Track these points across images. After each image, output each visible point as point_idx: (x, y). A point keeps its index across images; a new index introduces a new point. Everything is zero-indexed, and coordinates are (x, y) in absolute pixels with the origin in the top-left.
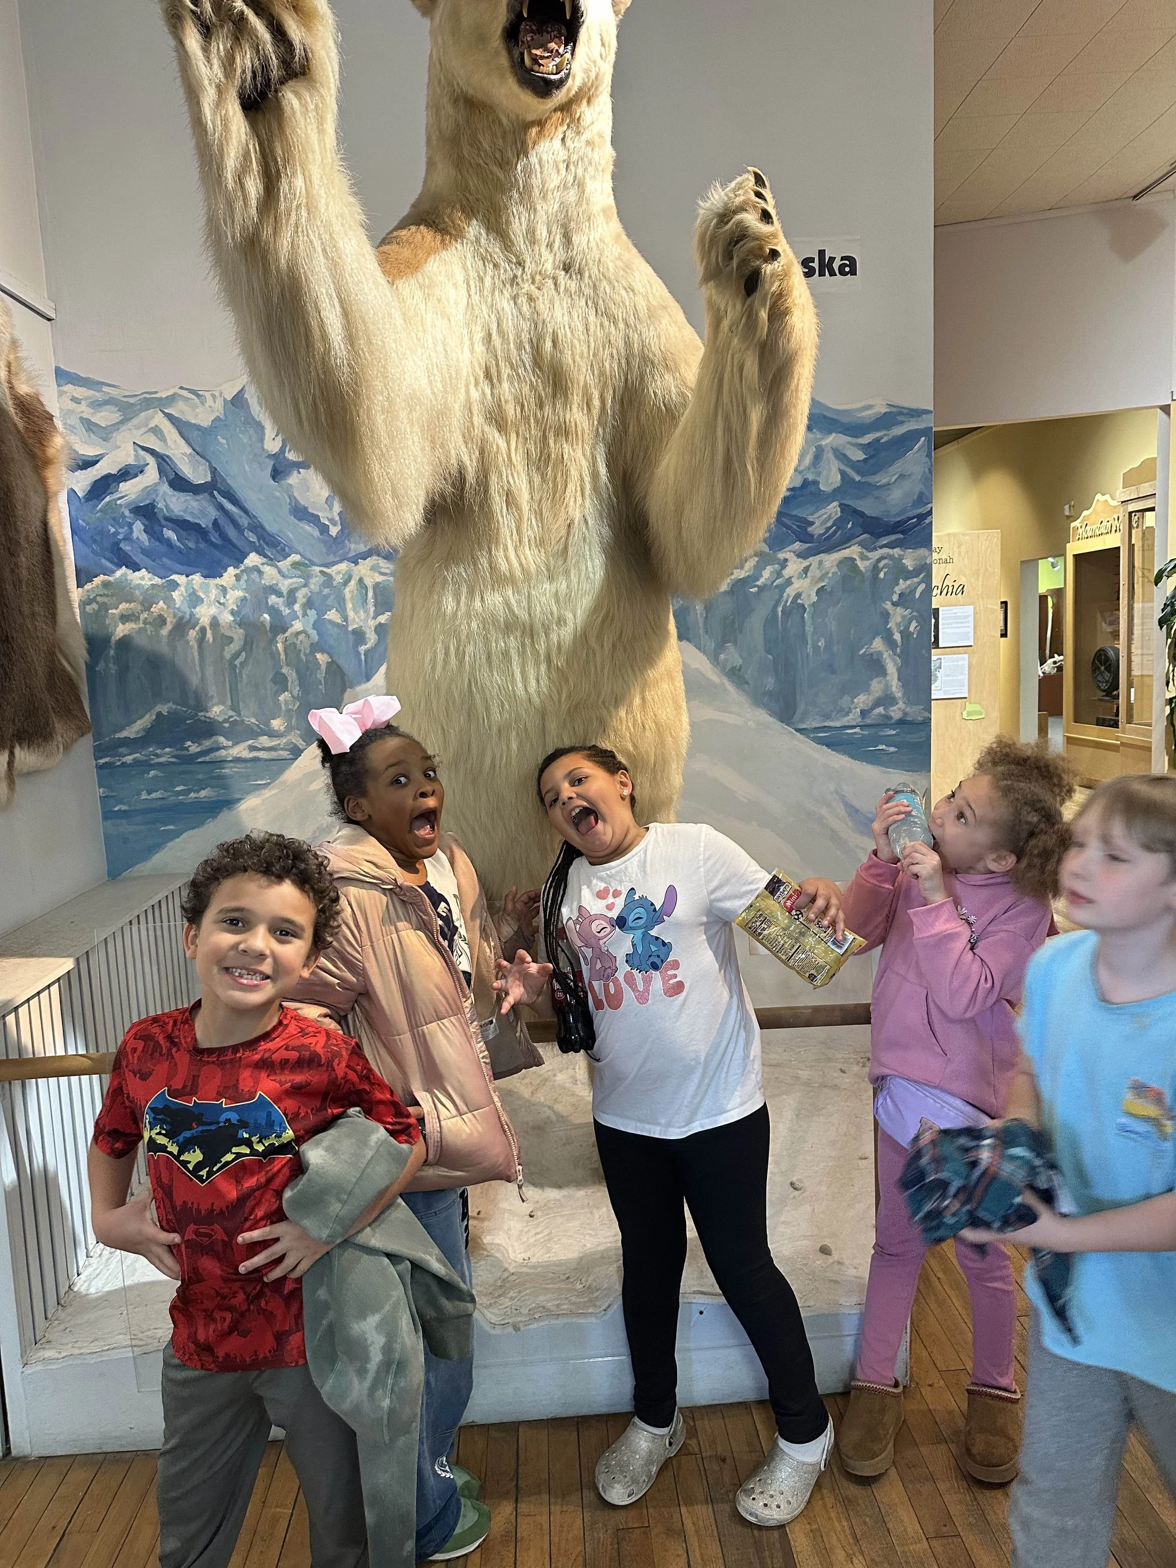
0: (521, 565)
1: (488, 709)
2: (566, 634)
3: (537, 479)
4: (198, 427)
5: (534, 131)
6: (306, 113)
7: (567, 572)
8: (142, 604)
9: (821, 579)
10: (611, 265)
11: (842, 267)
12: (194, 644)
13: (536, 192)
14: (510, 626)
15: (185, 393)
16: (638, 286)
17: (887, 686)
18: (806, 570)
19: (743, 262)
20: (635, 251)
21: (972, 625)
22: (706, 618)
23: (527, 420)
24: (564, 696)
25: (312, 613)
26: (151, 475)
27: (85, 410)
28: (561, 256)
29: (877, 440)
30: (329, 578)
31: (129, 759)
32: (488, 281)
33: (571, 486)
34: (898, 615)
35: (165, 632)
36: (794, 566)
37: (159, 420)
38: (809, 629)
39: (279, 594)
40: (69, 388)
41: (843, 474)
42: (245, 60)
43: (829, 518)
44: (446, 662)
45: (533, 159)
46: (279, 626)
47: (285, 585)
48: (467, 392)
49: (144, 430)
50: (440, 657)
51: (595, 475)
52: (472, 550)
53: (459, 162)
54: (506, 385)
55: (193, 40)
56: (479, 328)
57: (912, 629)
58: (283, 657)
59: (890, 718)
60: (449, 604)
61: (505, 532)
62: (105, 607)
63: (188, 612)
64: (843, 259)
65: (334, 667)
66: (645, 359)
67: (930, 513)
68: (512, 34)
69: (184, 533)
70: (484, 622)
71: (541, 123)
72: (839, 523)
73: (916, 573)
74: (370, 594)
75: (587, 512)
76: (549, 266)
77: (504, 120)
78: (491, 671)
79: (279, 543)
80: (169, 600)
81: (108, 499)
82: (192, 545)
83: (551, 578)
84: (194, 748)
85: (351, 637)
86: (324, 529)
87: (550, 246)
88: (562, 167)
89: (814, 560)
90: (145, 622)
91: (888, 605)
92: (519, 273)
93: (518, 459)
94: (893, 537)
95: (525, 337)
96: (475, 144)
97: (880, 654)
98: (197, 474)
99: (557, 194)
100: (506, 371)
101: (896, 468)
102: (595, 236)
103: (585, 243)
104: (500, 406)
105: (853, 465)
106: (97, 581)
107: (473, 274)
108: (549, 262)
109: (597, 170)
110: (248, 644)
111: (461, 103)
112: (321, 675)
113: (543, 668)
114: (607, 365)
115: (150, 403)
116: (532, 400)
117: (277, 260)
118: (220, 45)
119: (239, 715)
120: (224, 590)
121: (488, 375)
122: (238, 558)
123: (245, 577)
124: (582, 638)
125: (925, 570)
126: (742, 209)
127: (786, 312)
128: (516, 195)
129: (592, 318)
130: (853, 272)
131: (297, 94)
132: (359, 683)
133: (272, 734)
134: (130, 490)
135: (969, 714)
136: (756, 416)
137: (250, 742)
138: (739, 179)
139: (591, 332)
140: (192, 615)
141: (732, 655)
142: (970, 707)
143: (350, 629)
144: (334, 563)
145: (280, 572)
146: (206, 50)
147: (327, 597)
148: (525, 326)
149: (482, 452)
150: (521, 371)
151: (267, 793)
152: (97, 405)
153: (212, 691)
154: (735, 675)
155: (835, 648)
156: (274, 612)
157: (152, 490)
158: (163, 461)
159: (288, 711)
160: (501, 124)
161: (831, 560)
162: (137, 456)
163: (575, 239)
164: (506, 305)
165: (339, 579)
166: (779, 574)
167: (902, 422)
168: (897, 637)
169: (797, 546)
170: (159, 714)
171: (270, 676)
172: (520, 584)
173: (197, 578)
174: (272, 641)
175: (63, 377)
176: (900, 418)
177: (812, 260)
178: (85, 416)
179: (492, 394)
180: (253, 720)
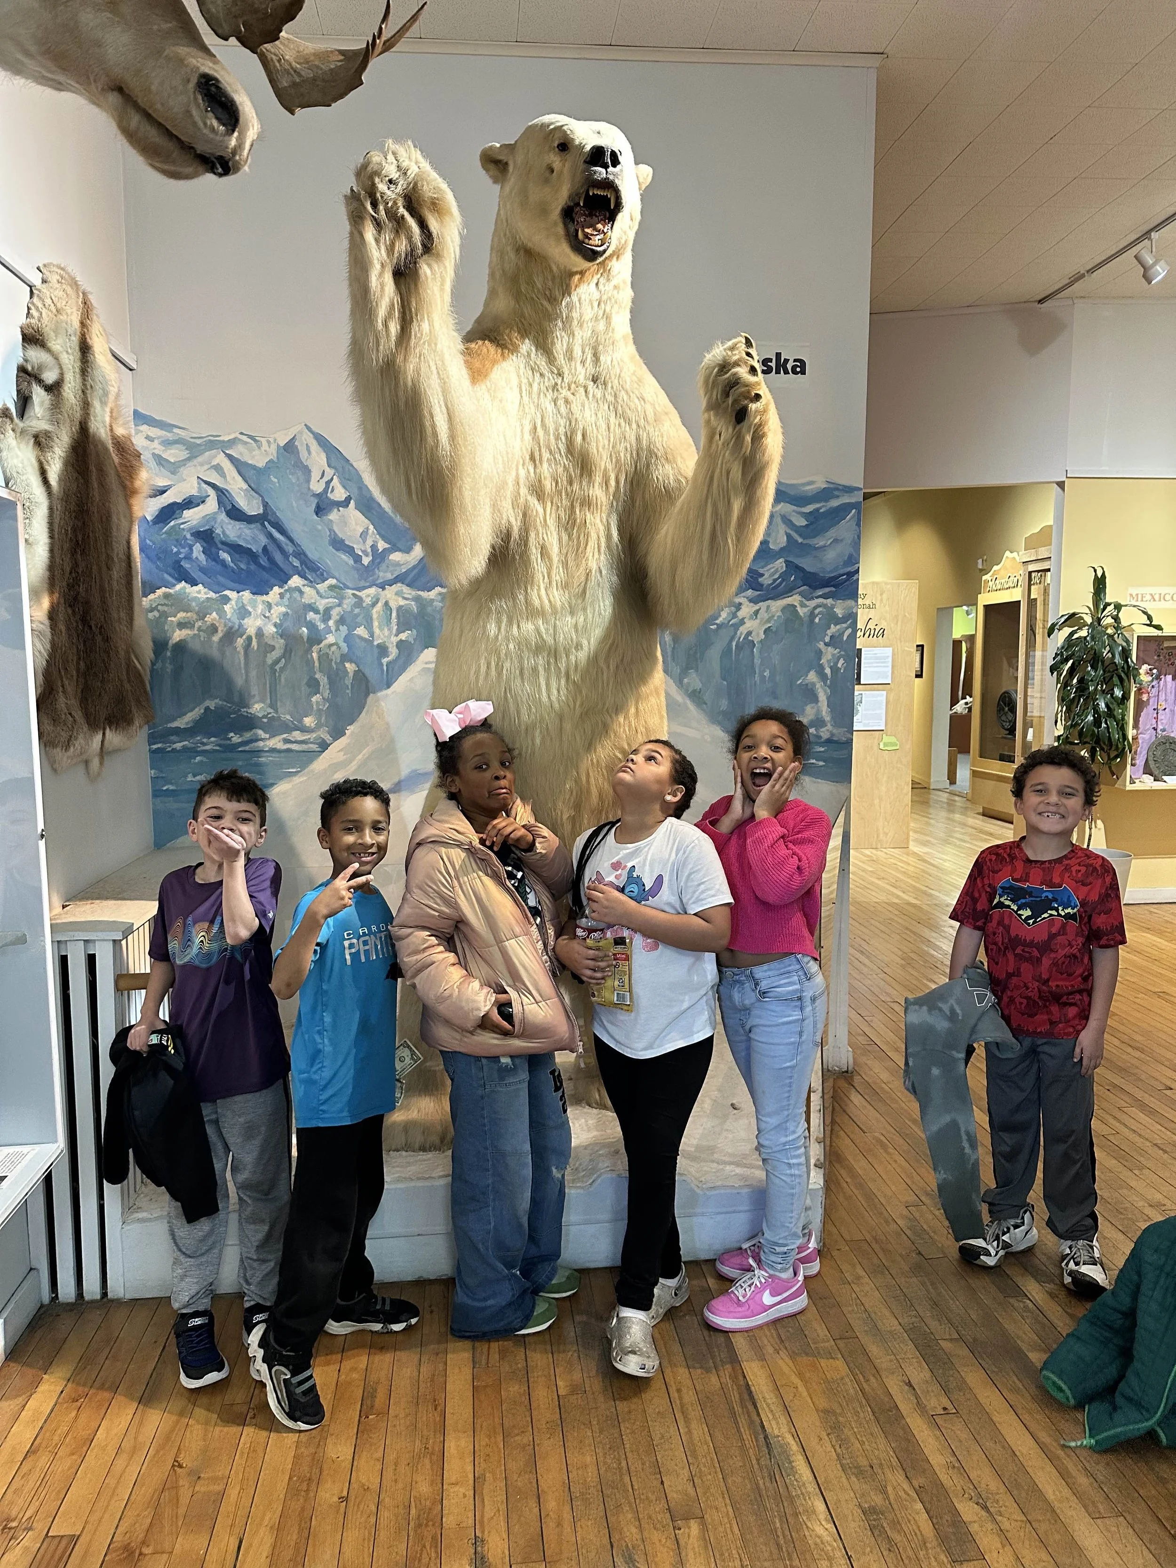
0: (550, 601)
1: (518, 712)
2: (582, 656)
3: (565, 538)
4: (254, 467)
5: (577, 277)
6: (434, 279)
7: (584, 609)
8: (197, 613)
9: (768, 621)
10: (628, 380)
11: (794, 368)
12: (240, 649)
13: (575, 323)
14: (539, 648)
15: (244, 438)
16: (648, 397)
17: (819, 711)
18: (757, 613)
19: (735, 401)
20: (645, 367)
21: (890, 664)
22: (673, 648)
23: (560, 493)
24: (578, 704)
25: (344, 629)
26: (211, 505)
27: (158, 448)
28: (591, 369)
29: (817, 510)
30: (360, 599)
31: (178, 746)
32: (535, 386)
33: (592, 543)
34: (829, 653)
35: (216, 638)
36: (747, 610)
37: (221, 459)
38: (757, 661)
39: (317, 612)
40: (144, 428)
41: (789, 536)
42: (402, 246)
43: (776, 571)
44: (487, 673)
45: (574, 298)
46: (315, 639)
47: (321, 604)
48: (517, 470)
49: (206, 467)
51: (609, 537)
52: (512, 588)
53: (518, 296)
54: (545, 465)
55: (369, 233)
56: (527, 422)
57: (839, 665)
58: (317, 664)
59: (821, 737)
61: (539, 577)
62: (164, 615)
63: (237, 622)
64: (795, 361)
65: (359, 675)
66: (651, 453)
67: (857, 571)
68: (568, 213)
69: (237, 556)
70: (519, 644)
71: (582, 273)
72: (784, 576)
73: (844, 620)
74: (394, 615)
75: (601, 565)
76: (581, 379)
77: (554, 268)
78: (523, 682)
79: (319, 568)
80: (221, 613)
81: (172, 523)
82: (243, 566)
83: (572, 613)
84: (236, 739)
85: (376, 651)
86: (358, 559)
87: (583, 362)
88: (596, 304)
89: (763, 605)
90: (199, 629)
91: (821, 645)
92: (559, 382)
93: (551, 522)
94: (827, 590)
95: (562, 430)
96: (530, 282)
97: (814, 684)
98: (251, 506)
99: (590, 324)
100: (546, 455)
101: (832, 533)
102: (617, 356)
103: (609, 362)
104: (540, 481)
105: (797, 529)
106: (159, 592)
107: (525, 381)
108: (582, 374)
109: (620, 307)
110: (288, 652)
111: (522, 252)
112: (348, 681)
113: (563, 682)
114: (622, 455)
115: (213, 444)
116: (564, 478)
117: (405, 378)
118: (387, 236)
119: (276, 712)
120: (269, 606)
121: (532, 458)
122: (284, 580)
123: (288, 595)
124: (593, 660)
125: (852, 617)
126: (736, 364)
127: (764, 435)
128: (560, 324)
129: (612, 419)
130: (803, 372)
131: (429, 265)
132: (381, 690)
133: (304, 730)
134: (192, 517)
135: (885, 745)
136: (737, 505)
137: (285, 736)
138: (734, 341)
139: (612, 429)
140: (240, 625)
141: (694, 680)
142: (886, 739)
143: (376, 643)
144: (365, 588)
145: (318, 592)
146: (377, 241)
147: (357, 616)
148: (562, 422)
149: (525, 515)
150: (557, 456)
151: (297, 780)
152: (167, 443)
153: (254, 690)
154: (695, 696)
155: (778, 678)
156: (311, 626)
157: (213, 517)
158: (222, 494)
159: (319, 710)
160: (551, 270)
161: (777, 606)
162: (200, 488)
163: (602, 358)
164: (550, 407)
165: (368, 601)
166: (734, 615)
167: (838, 497)
168: (828, 671)
169: (750, 592)
170: (207, 709)
171: (305, 680)
172: (548, 616)
173: (246, 595)
174: (309, 650)
175: (140, 418)
176: (836, 493)
177: (770, 360)
178: (157, 452)
179: (535, 472)
180: (288, 717)
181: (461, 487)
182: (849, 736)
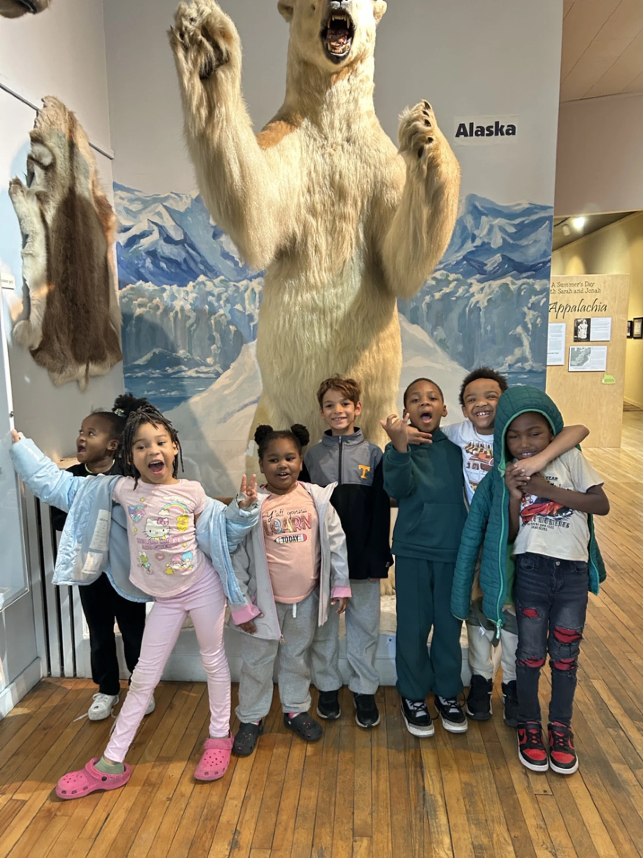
0: (320, 280)
1: (302, 349)
2: (340, 314)
3: (330, 239)
4: (179, 212)
5: (334, 76)
6: (227, 81)
7: (342, 284)
8: (149, 298)
9: (490, 294)
10: (369, 139)
11: (507, 131)
12: (172, 319)
13: (335, 105)
14: (314, 310)
15: (173, 195)
16: (382, 149)
17: (523, 352)
18: (482, 289)
19: (416, 144)
20: (382, 131)
21: (610, 329)
22: (428, 313)
23: (326, 212)
24: (338, 343)
25: (229, 305)
26: (156, 235)
27: (126, 203)
28: (346, 134)
29: (523, 222)
30: (238, 288)
31: (139, 375)
32: (311, 147)
33: (346, 244)
34: (530, 315)
35: (159, 313)
36: (476, 287)
37: (161, 209)
38: (482, 320)
39: (213, 295)
40: (119, 193)
41: (504, 240)
42: (202, 60)
43: (496, 262)
44: (284, 326)
45: (334, 90)
46: (213, 312)
47: (216, 291)
48: (299, 199)
49: (152, 213)
50: (281, 323)
51: (357, 238)
52: (298, 272)
53: (300, 92)
54: (317, 196)
55: (181, 54)
56: (305, 169)
57: (538, 322)
58: (214, 327)
59: (525, 369)
60: (286, 298)
61: (313, 264)
62: (131, 300)
63: (170, 303)
64: (509, 126)
65: (237, 332)
66: (383, 183)
67: (549, 261)
68: (324, 34)
69: (169, 264)
70: (302, 307)
71: (338, 73)
72: (501, 265)
73: (541, 292)
74: (257, 296)
75: (353, 255)
76: (339, 140)
77: (321, 72)
78: (304, 330)
79: (215, 270)
80: (161, 298)
81: (135, 247)
82: (173, 270)
83: (334, 287)
84: (170, 371)
85: (247, 318)
86: (236, 264)
87: (340, 130)
88: (348, 93)
89: (487, 284)
90: (150, 308)
91: (525, 309)
92: (325, 143)
93: (321, 230)
94: (529, 273)
95: (327, 173)
96: (308, 83)
97: (520, 335)
98: (177, 236)
99: (345, 106)
100: (317, 189)
101: (533, 237)
102: (362, 124)
103: (357, 129)
104: (314, 205)
105: (510, 235)
106: (128, 287)
107: (304, 143)
108: (340, 137)
109: (364, 93)
110: (198, 320)
111: (302, 64)
112: (231, 337)
113: (329, 330)
114: (365, 186)
115: (156, 200)
116: (329, 202)
117: (213, 143)
118: (192, 55)
119: (191, 354)
120: (187, 293)
121: (309, 191)
122: (195, 277)
123: (197, 287)
124: (348, 316)
125: (546, 291)
126: (416, 119)
127: (438, 165)
128: (325, 107)
129: (359, 164)
130: (514, 133)
131: (224, 72)
132: (250, 341)
133: (207, 365)
134: (145, 243)
135: (606, 381)
136: (425, 212)
137: (196, 369)
138: (418, 105)
139: (358, 170)
140: (172, 305)
141: (440, 333)
142: (607, 377)
143: (247, 313)
144: (240, 281)
145: (214, 284)
146: (186, 58)
147: (236, 297)
148: (327, 168)
149: (305, 226)
150: (324, 189)
151: (204, 395)
152: (131, 201)
153: (180, 342)
154: (442, 343)
155: (496, 330)
156: (210, 304)
157: (156, 243)
158: (161, 228)
159: (215, 354)
160: (319, 73)
161: (496, 284)
162: (149, 226)
163: (353, 127)
164: (318, 158)
165: (242, 289)
166: (467, 291)
167: (536, 213)
168: (530, 326)
169: (478, 276)
170: (154, 353)
171: (207, 337)
172: (319, 289)
173: (175, 287)
174: (209, 319)
175: (116, 187)
176: (535, 211)
177: (492, 127)
178: (126, 206)
179: (310, 200)
180: (198, 358)
181: (250, 209)
182: (544, 368)
